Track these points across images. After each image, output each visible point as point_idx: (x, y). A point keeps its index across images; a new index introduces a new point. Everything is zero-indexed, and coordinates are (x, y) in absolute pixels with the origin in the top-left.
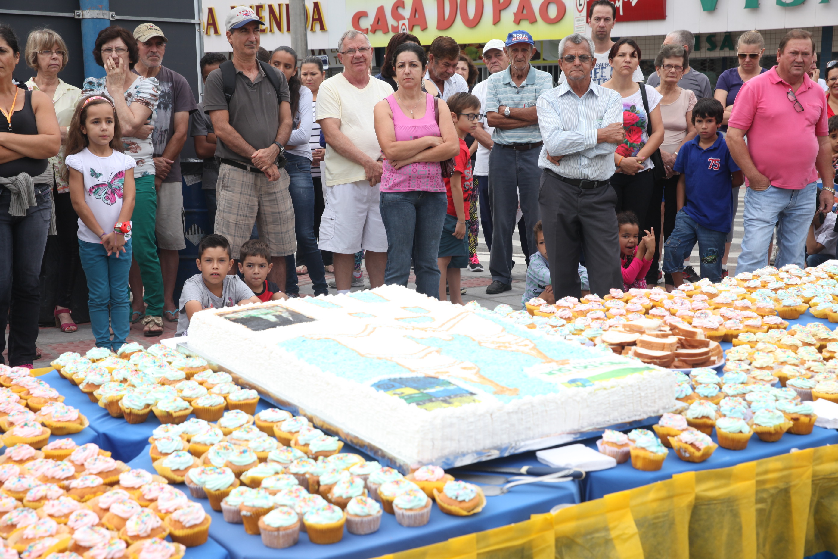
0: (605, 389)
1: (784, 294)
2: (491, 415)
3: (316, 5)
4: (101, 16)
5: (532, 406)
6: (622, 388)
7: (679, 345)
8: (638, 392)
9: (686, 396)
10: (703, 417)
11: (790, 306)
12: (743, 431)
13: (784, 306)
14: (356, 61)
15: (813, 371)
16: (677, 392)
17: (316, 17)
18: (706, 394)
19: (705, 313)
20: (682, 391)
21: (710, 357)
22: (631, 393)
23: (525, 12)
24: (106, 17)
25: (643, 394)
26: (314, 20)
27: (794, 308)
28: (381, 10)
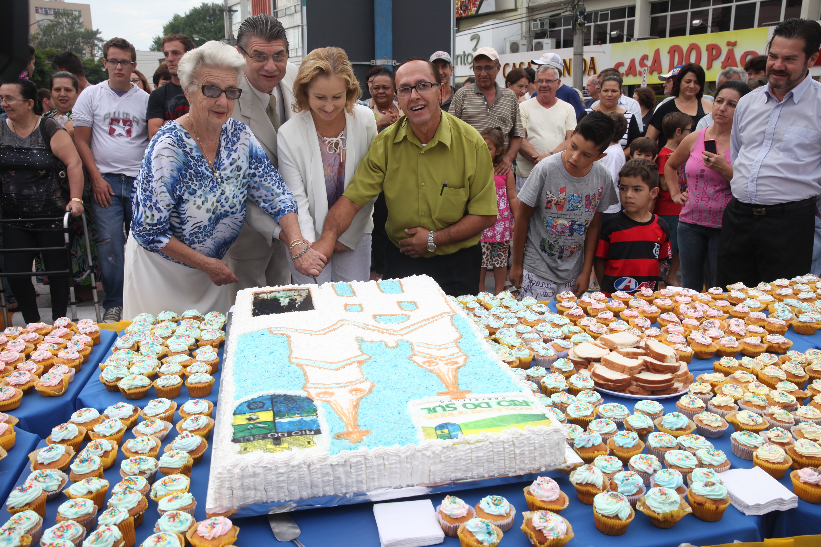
0: (469, 443)
1: (807, 307)
2: (309, 466)
3: (592, 59)
4: (386, 63)
5: (366, 459)
6: (491, 443)
7: (643, 367)
8: (512, 448)
9: (593, 445)
10: (587, 484)
11: (805, 322)
12: (620, 515)
13: (800, 322)
14: (542, 89)
15: (775, 419)
16: (584, 440)
17: (592, 66)
18: (621, 445)
19: (713, 323)
20: (589, 440)
21: (673, 384)
22: (502, 449)
23: (730, 61)
24: (390, 64)
25: (518, 451)
26: (590, 68)
27: (810, 325)
28: (633, 61)
